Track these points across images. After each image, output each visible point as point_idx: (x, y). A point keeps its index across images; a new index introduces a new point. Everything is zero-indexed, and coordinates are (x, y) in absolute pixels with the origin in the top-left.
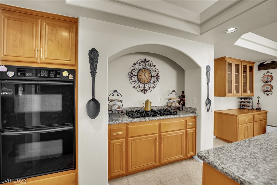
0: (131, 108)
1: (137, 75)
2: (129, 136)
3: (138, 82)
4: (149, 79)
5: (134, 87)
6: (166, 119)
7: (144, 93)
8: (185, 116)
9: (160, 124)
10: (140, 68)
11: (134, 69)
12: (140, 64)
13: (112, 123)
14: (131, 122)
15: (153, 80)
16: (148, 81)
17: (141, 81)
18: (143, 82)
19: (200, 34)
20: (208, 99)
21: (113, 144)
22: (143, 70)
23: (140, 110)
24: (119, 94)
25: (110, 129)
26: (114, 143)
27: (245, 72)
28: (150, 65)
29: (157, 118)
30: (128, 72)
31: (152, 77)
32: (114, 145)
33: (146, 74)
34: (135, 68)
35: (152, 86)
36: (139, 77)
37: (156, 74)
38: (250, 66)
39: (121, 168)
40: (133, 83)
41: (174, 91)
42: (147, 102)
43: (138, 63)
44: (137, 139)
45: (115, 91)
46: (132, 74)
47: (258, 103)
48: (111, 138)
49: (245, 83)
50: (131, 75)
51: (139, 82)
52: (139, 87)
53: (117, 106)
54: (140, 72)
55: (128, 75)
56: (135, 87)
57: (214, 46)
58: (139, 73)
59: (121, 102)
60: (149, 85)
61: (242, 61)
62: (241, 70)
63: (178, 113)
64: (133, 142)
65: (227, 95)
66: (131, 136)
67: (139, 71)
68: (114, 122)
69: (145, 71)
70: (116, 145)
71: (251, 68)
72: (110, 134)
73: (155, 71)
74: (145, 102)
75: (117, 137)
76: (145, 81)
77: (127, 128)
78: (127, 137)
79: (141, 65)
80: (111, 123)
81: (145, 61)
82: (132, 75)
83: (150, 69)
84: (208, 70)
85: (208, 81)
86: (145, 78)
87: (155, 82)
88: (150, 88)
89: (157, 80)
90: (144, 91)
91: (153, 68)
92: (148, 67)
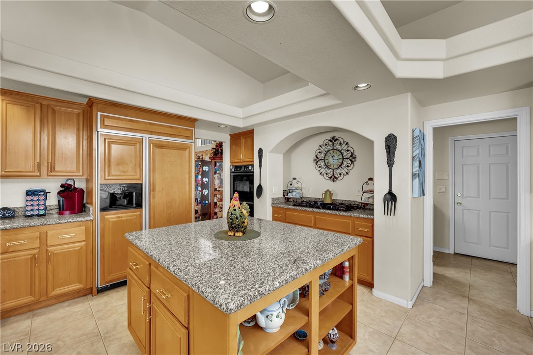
0: (317, 198)
1: (324, 160)
3: (325, 167)
4: (340, 163)
10: (326, 150)
11: (320, 153)
12: (326, 145)
13: (274, 205)
16: (339, 166)
17: (328, 166)
19: (343, 101)
20: (390, 193)
22: (331, 152)
28: (340, 143)
30: (313, 157)
31: (344, 160)
34: (321, 151)
36: (326, 162)
37: (350, 154)
40: (320, 169)
41: (371, 179)
42: (326, 193)
45: (294, 179)
46: (318, 158)
52: (327, 174)
55: (313, 160)
56: (322, 174)
58: (326, 157)
59: (301, 190)
60: (339, 171)
67: (326, 154)
69: (333, 152)
73: (348, 150)
76: (334, 166)
77: (285, 213)
81: (333, 140)
83: (341, 149)
84: (391, 143)
85: (390, 162)
86: (334, 161)
87: (348, 166)
88: (340, 174)
89: (352, 162)
90: (334, 178)
91: (345, 147)
92: (338, 147)
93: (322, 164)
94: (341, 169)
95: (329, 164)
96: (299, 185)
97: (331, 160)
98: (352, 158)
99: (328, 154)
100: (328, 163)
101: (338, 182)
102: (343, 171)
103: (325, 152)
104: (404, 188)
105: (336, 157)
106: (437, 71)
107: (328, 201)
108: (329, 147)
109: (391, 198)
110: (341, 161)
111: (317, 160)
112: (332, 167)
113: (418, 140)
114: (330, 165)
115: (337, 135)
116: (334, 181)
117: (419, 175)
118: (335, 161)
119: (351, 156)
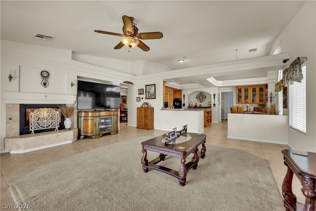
10: (199, 95)
38: (260, 88)
45: (191, 102)
56: (198, 101)
61: (250, 86)
62: (250, 90)
65: (237, 103)
74: (200, 105)
84: (214, 95)
85: (214, 99)
86: (201, 98)
90: (201, 102)
91: (204, 95)
92: (202, 95)
93: (198, 98)
96: (193, 104)
97: (200, 97)
98: (206, 97)
101: (202, 103)
102: (203, 100)
104: (217, 103)
106: (221, 85)
109: (214, 105)
110: (203, 98)
111: (197, 98)
113: (219, 95)
115: (202, 92)
117: (219, 101)
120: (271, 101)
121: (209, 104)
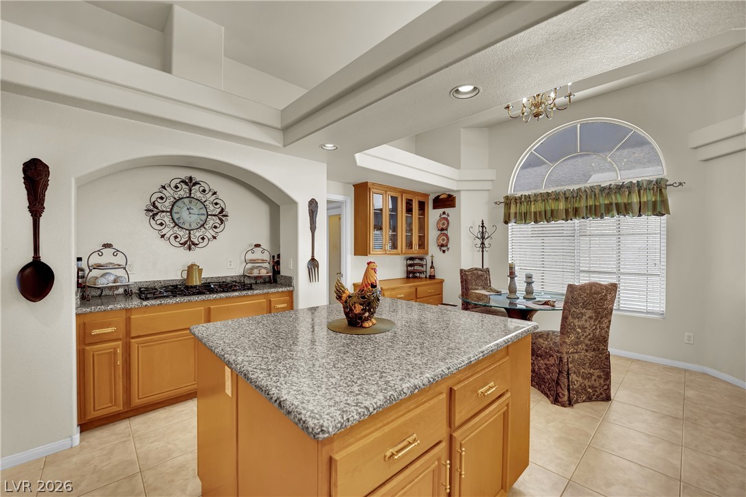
1: (171, 212)
2: (133, 335)
3: (172, 225)
4: (202, 220)
5: (163, 236)
6: (221, 299)
7: (190, 250)
8: (265, 291)
9: (210, 308)
10: (176, 197)
11: (162, 198)
12: (176, 187)
13: (88, 310)
14: (136, 307)
15: (212, 222)
16: (199, 225)
17: (180, 225)
18: (185, 227)
19: (284, 146)
20: (313, 259)
21: (92, 353)
22: (186, 201)
23: (177, 285)
24: (118, 251)
25: (85, 324)
26: (96, 352)
27: (409, 210)
28: (204, 191)
29: (200, 298)
30: (146, 203)
31: (209, 217)
32: (93, 355)
33: (193, 209)
34: (164, 196)
35: (209, 234)
36: (176, 216)
37: (219, 210)
38: (419, 201)
39: (114, 401)
40: (160, 228)
41: (258, 246)
42: (191, 268)
43: (173, 185)
44: (152, 339)
45: (107, 246)
46: (157, 208)
47: (432, 267)
48: (87, 342)
49: (410, 230)
50: (153, 211)
51: (174, 227)
52: (176, 237)
53: (112, 278)
54: (178, 204)
55: (146, 210)
56: (165, 237)
57: (326, 164)
58: (175, 208)
59: (125, 268)
60: (201, 233)
61: (403, 192)
62: (402, 207)
63: (253, 288)
64: (142, 347)
65: (371, 252)
66: (137, 335)
67: (175, 203)
68: (93, 307)
69: (190, 202)
70: (98, 355)
71: (422, 206)
72: (85, 333)
73: (216, 204)
74: (187, 269)
75: (102, 339)
76: (190, 225)
77: (128, 320)
78: (128, 338)
79: (178, 189)
80: (84, 310)
81: (190, 182)
82: (155, 210)
83: (204, 200)
84: (313, 205)
85: (313, 228)
86: (191, 217)
87: (215, 227)
88: (203, 239)
89: (222, 221)
90: (190, 245)
91: (211, 198)
92: (199, 195)
93: (167, 219)
94: (203, 230)
95: (181, 221)
97: (185, 215)
98: (222, 215)
99: (179, 203)
100: (178, 219)
101: (197, 251)
102: (207, 234)
103: (172, 199)
105: (195, 211)
107: (196, 282)
108: (182, 193)
109: (313, 263)
110: (204, 218)
112: (186, 226)
114: (184, 223)
115: (197, 176)
116: (190, 249)
118: (194, 217)
119: (220, 213)
120: (483, 248)
121: (250, 256)
